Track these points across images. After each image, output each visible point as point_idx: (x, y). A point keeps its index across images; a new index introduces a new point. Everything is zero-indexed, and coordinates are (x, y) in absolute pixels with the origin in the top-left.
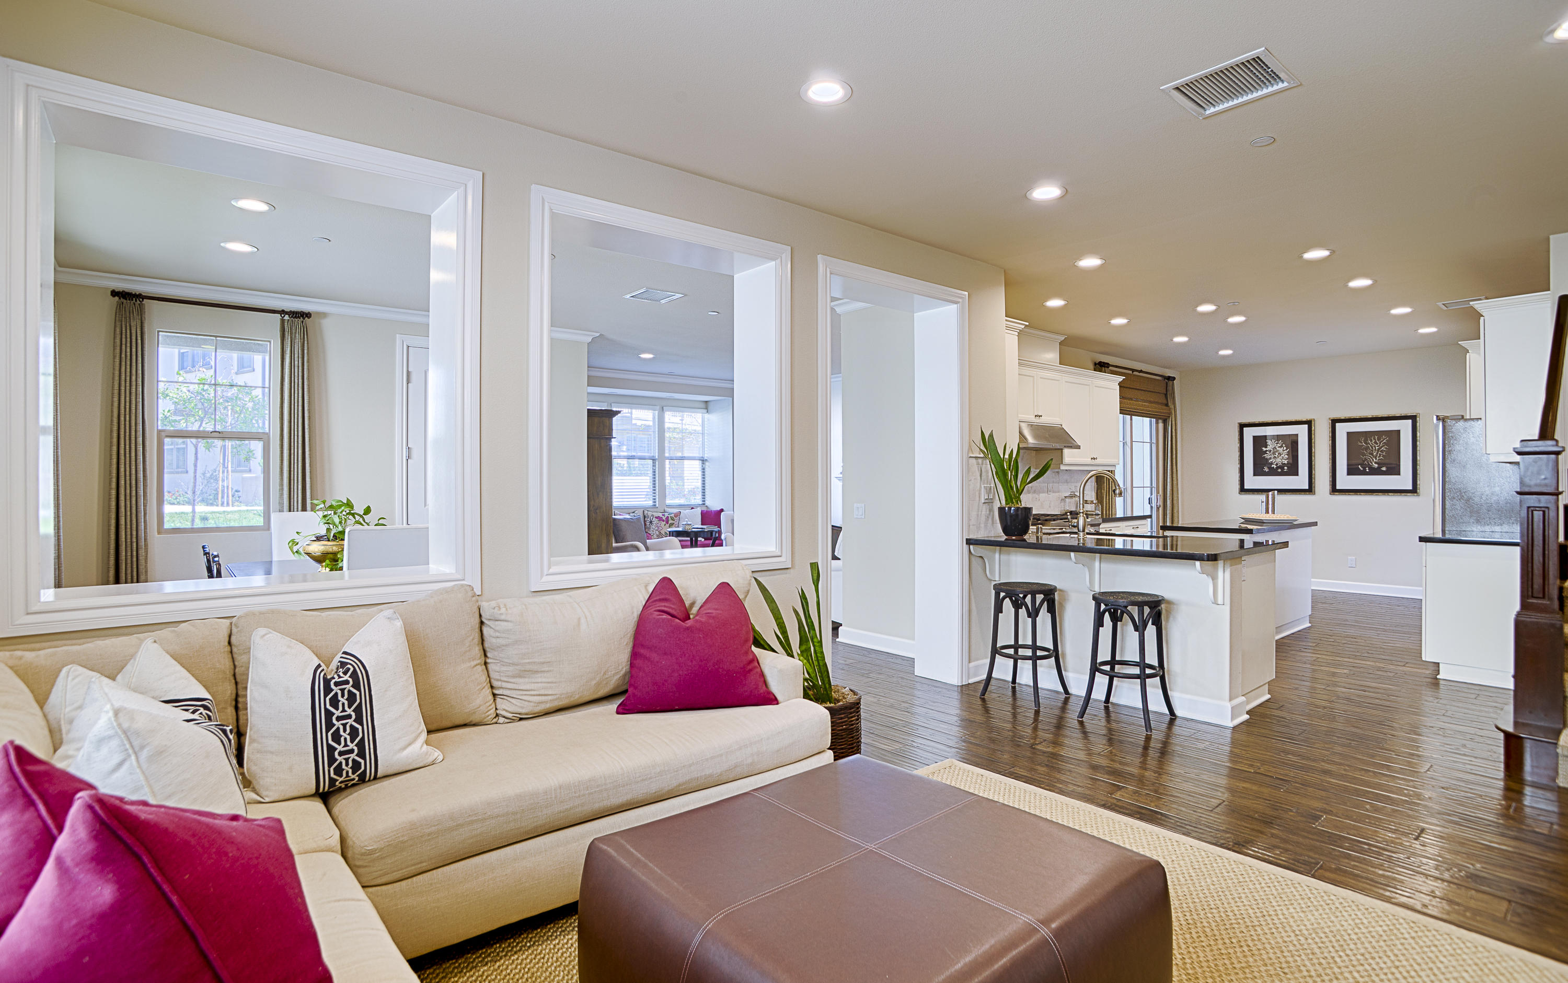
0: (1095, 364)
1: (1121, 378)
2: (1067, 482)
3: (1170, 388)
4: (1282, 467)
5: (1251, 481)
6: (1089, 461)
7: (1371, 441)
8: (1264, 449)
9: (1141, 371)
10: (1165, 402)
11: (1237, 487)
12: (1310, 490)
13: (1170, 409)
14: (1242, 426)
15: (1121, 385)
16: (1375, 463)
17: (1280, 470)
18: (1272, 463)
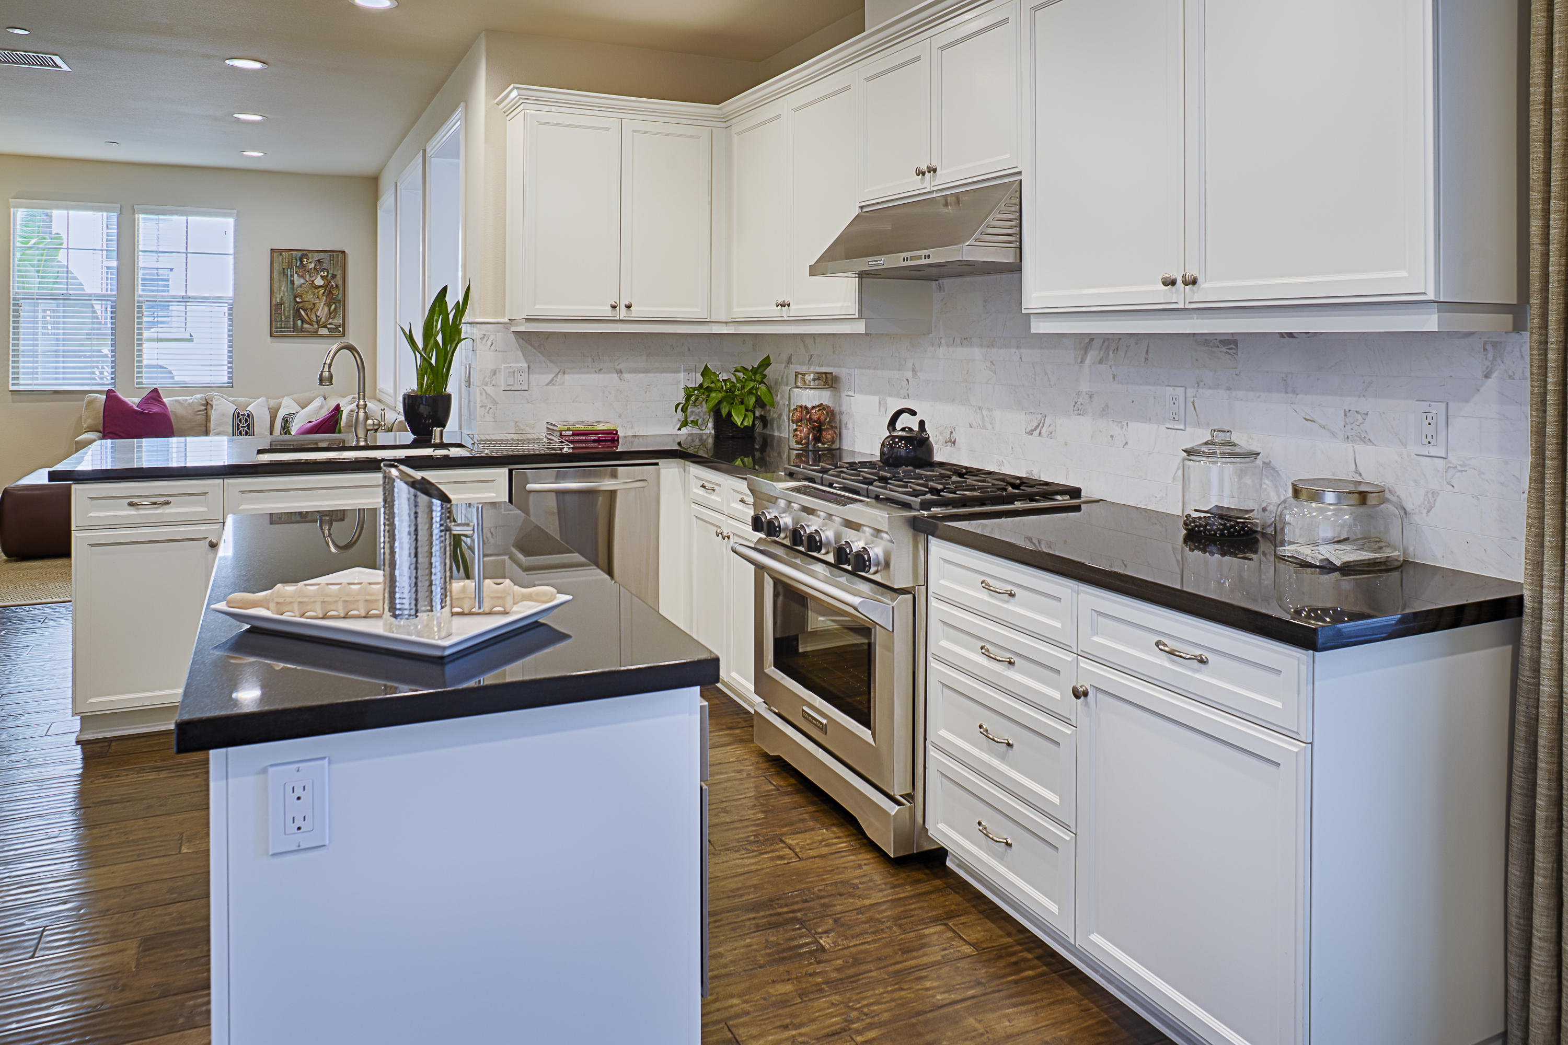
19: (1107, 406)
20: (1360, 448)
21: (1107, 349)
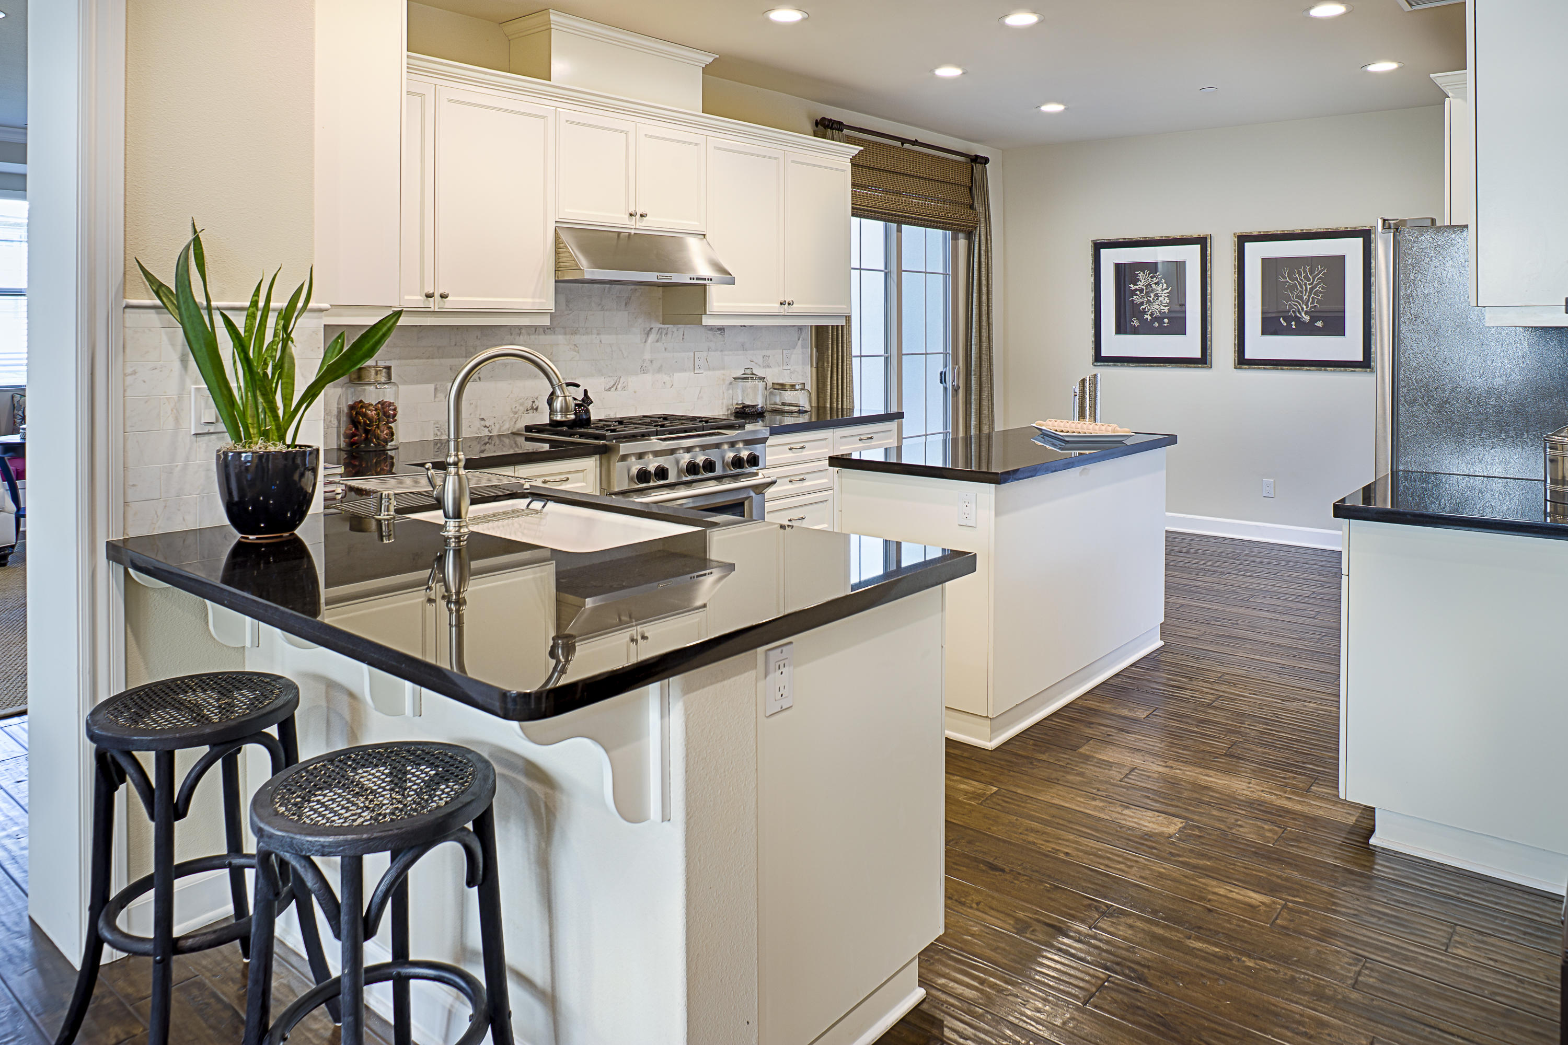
0: (817, 124)
1: (855, 150)
2: (743, 348)
3: (977, 176)
4: (1159, 319)
5: (1114, 344)
6: (775, 307)
7: (1300, 274)
8: (1133, 287)
9: (915, 143)
10: (969, 201)
11: (1091, 353)
12: (1204, 360)
13: (976, 214)
14: (1098, 246)
15: (855, 163)
16: (1306, 313)
17: (1156, 325)
18: (1144, 312)
19: (661, 366)
20: (768, 370)
21: (661, 333)
